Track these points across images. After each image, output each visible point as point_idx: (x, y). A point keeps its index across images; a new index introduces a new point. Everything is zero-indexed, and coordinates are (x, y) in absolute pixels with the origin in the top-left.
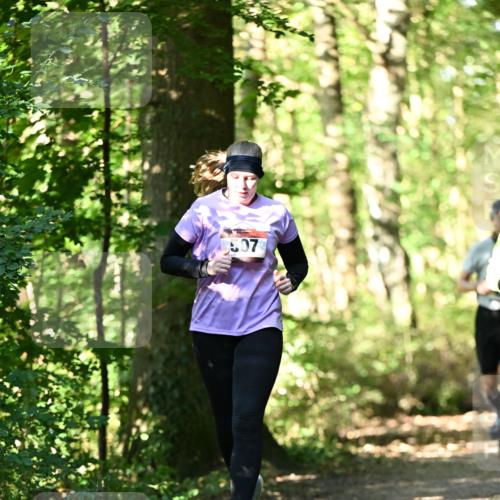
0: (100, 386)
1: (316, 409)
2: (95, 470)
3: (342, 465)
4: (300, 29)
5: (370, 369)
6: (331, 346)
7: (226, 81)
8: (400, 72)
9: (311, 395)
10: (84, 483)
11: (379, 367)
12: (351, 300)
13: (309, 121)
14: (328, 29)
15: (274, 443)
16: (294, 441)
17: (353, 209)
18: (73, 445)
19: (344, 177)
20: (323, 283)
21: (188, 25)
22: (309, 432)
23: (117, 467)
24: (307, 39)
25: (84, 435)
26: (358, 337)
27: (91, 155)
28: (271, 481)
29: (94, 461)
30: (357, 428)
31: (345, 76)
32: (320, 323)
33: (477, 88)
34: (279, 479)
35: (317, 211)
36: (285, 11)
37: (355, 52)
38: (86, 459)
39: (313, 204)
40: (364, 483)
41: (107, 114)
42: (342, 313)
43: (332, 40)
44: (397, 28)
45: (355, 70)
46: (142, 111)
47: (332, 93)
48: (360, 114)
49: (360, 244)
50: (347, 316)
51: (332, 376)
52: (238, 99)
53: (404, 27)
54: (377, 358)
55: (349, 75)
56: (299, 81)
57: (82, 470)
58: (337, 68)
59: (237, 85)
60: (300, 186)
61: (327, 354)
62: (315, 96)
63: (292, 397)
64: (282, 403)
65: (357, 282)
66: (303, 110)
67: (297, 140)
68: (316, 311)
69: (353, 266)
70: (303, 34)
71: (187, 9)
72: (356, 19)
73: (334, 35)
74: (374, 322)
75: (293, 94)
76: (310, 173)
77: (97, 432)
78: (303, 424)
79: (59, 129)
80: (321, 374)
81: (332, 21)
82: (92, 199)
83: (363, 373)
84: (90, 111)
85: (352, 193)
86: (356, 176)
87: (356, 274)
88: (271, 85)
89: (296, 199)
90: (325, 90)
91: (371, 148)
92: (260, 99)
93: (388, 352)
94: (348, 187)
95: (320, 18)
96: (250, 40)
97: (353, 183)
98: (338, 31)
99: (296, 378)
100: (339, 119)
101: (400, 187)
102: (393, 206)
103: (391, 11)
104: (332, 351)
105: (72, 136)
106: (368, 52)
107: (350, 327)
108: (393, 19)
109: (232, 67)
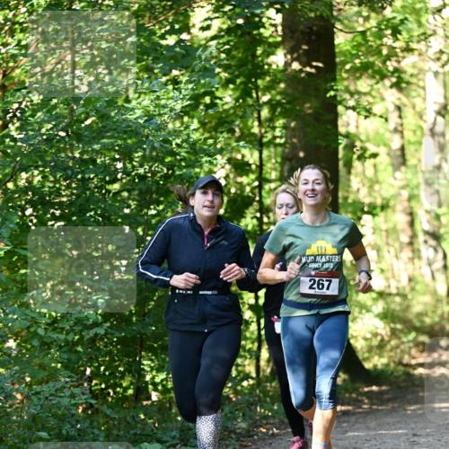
0: (256, 333)
1: (389, 347)
2: (253, 384)
3: (404, 381)
4: (379, 114)
5: (422, 322)
6: (398, 308)
7: (334, 145)
8: (442, 140)
9: (386, 338)
10: (246, 391)
11: (428, 320)
12: (410, 280)
13: (385, 170)
14: (397, 114)
15: (363, 367)
16: (375, 366)
17: (412, 224)
18: (240, 368)
19: (406, 204)
20: (393, 270)
21: (310, 111)
22: (384, 360)
23: (267, 382)
24: (383, 120)
25: (247, 362)
26: (414, 302)
27: (252, 191)
28: (361, 390)
29: (252, 378)
30: (414, 358)
31: (406, 143)
32: (390, 294)
34: (366, 389)
35: (390, 225)
36: (370, 103)
37: (413, 128)
38: (247, 377)
39: (386, 221)
40: (418, 392)
41: (261, 166)
42: (404, 288)
43: (399, 121)
44: (439, 113)
45: (413, 139)
46: (282, 165)
47: (399, 153)
48: (416, 166)
49: (416, 246)
50: (407, 290)
51: (399, 326)
52: (340, 155)
53: (443, 112)
54: (426, 315)
55: (410, 142)
56: (378, 146)
57: (245, 383)
58: (402, 137)
59: (341, 147)
60: (378, 210)
61: (395, 313)
62: (388, 154)
63: (374, 339)
64: (368, 343)
65: (414, 269)
66: (381, 163)
67: (377, 182)
68: (389, 286)
69: (412, 259)
70: (381, 117)
71: (310, 102)
72: (414, 107)
73: (400, 117)
74: (424, 294)
75: (374, 156)
76: (385, 202)
77: (254, 361)
78: (381, 356)
79: (232, 176)
80: (392, 325)
81: (399, 108)
82: (252, 218)
83: (418, 324)
84: (250, 165)
85: (411, 214)
86: (413, 204)
87: (413, 263)
88: (362, 148)
89: (376, 218)
90: (395, 151)
91: (423, 187)
92: (355, 157)
93: (434, 312)
94: (408, 211)
95: (392, 108)
96: (348, 121)
97: (412, 208)
98: (403, 115)
99: (377, 328)
100: (403, 168)
101: (440, 211)
102: (436, 223)
103: (435, 103)
104: (399, 311)
105: (239, 179)
106: (421, 128)
107: (409, 297)
108: (437, 107)
109: (337, 136)
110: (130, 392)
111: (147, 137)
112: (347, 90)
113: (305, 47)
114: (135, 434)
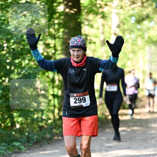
33: (134, 40)
57: (50, 121)
75: (94, 43)
88: (90, 39)
92: (88, 42)
95: (101, 25)
106: (110, 33)
110: (9, 124)
111: (15, 35)
112: (85, 19)
113: (70, 4)
114: (11, 139)
